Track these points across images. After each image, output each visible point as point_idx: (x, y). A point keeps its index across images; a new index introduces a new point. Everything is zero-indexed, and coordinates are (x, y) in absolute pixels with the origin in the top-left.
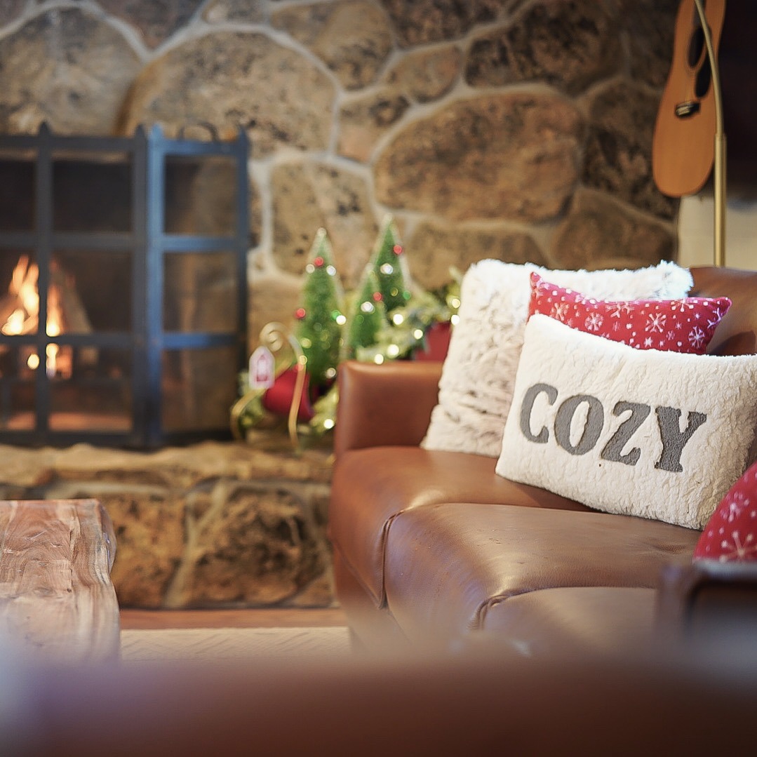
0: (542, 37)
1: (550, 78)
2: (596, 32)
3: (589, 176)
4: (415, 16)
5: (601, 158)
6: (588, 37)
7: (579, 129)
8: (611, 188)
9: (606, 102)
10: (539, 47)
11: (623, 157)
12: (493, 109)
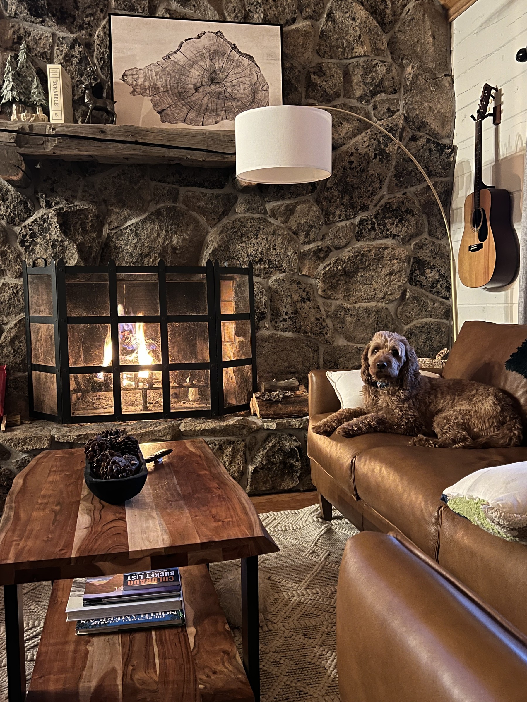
0: (390, 218)
1: (394, 236)
2: (413, 215)
3: (412, 280)
4: (332, 208)
5: (418, 272)
6: (410, 217)
7: (408, 259)
8: (422, 286)
9: (421, 246)
10: (388, 222)
11: (428, 271)
12: (370, 251)
